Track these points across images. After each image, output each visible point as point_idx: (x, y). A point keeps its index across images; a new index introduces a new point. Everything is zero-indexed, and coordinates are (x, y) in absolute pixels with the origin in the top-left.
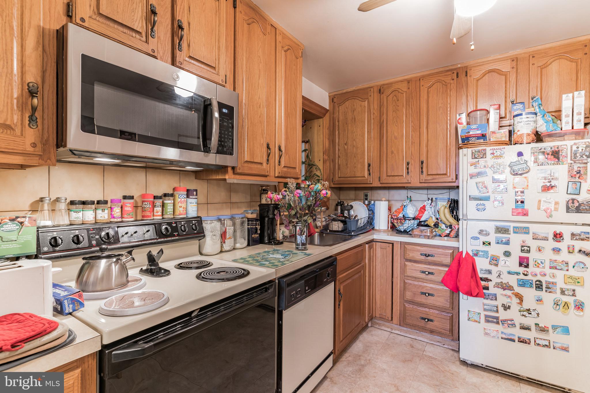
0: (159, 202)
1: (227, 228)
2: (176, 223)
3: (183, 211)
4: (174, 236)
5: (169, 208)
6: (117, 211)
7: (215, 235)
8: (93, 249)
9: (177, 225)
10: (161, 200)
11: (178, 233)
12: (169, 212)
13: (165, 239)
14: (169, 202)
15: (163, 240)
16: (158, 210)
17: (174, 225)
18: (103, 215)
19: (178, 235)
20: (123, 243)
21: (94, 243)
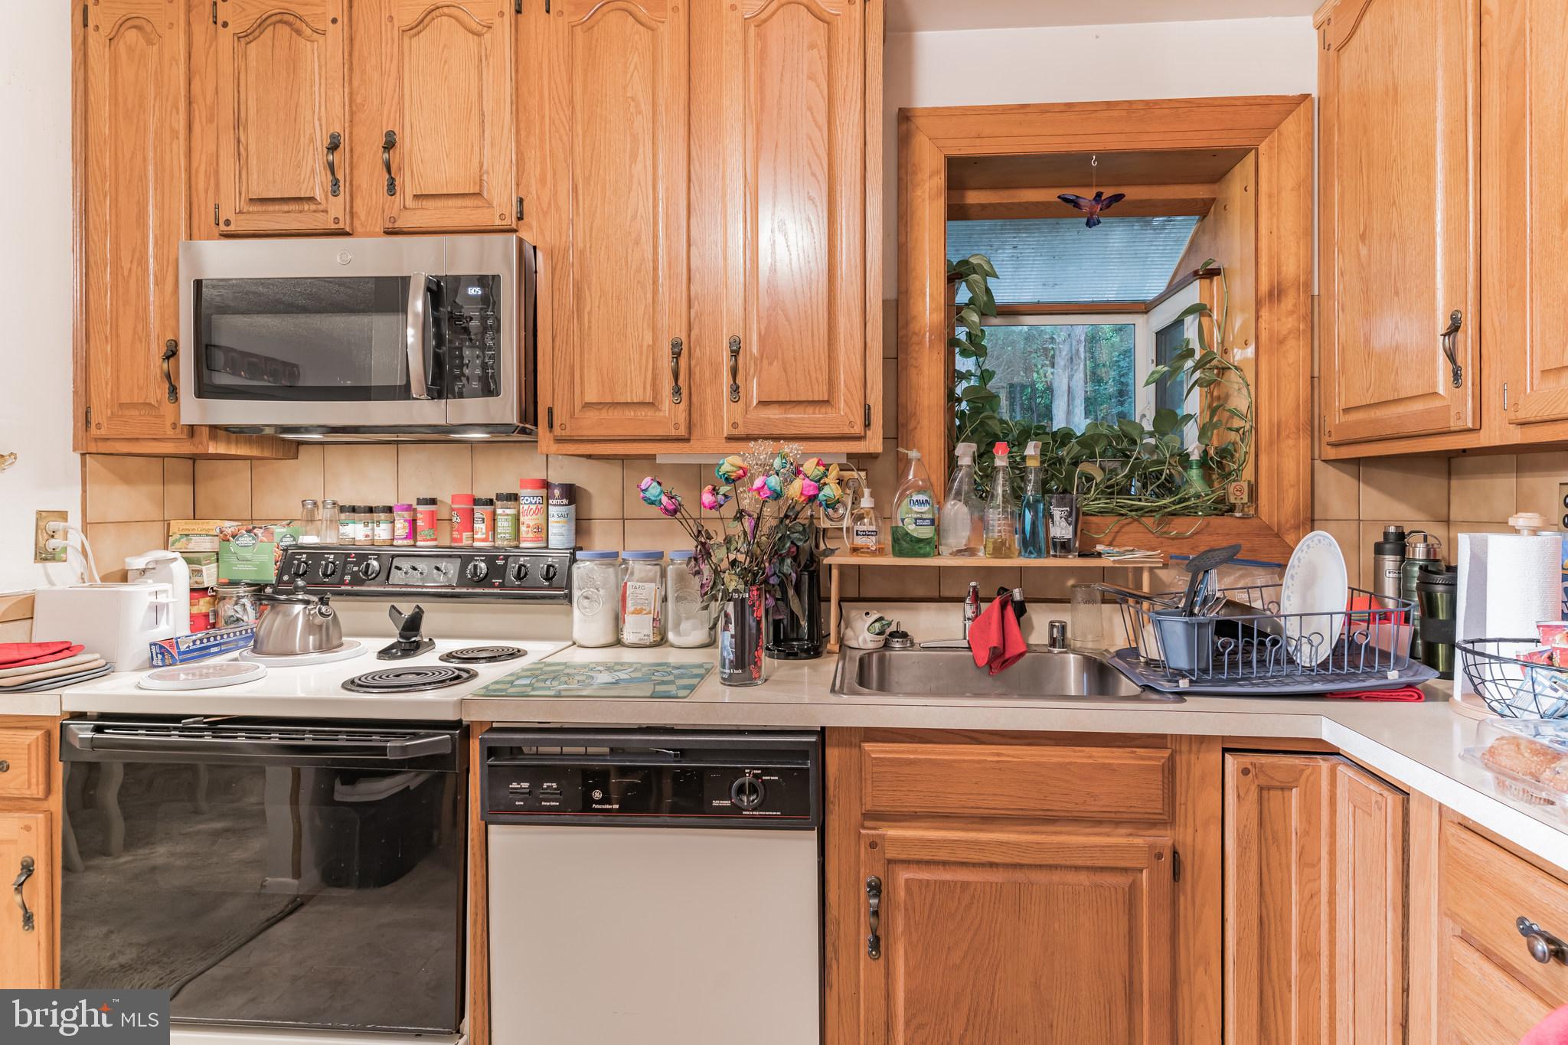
0: (480, 512)
1: (629, 583)
2: (506, 558)
3: (528, 532)
4: (493, 586)
5: (504, 526)
6: (401, 527)
7: (587, 598)
8: (343, 588)
9: (506, 564)
10: (489, 508)
11: (503, 581)
12: (500, 533)
13: (470, 590)
14: (504, 512)
15: (464, 590)
16: (480, 527)
17: (500, 563)
18: (382, 532)
19: (502, 586)
20: (394, 585)
21: (348, 578)
